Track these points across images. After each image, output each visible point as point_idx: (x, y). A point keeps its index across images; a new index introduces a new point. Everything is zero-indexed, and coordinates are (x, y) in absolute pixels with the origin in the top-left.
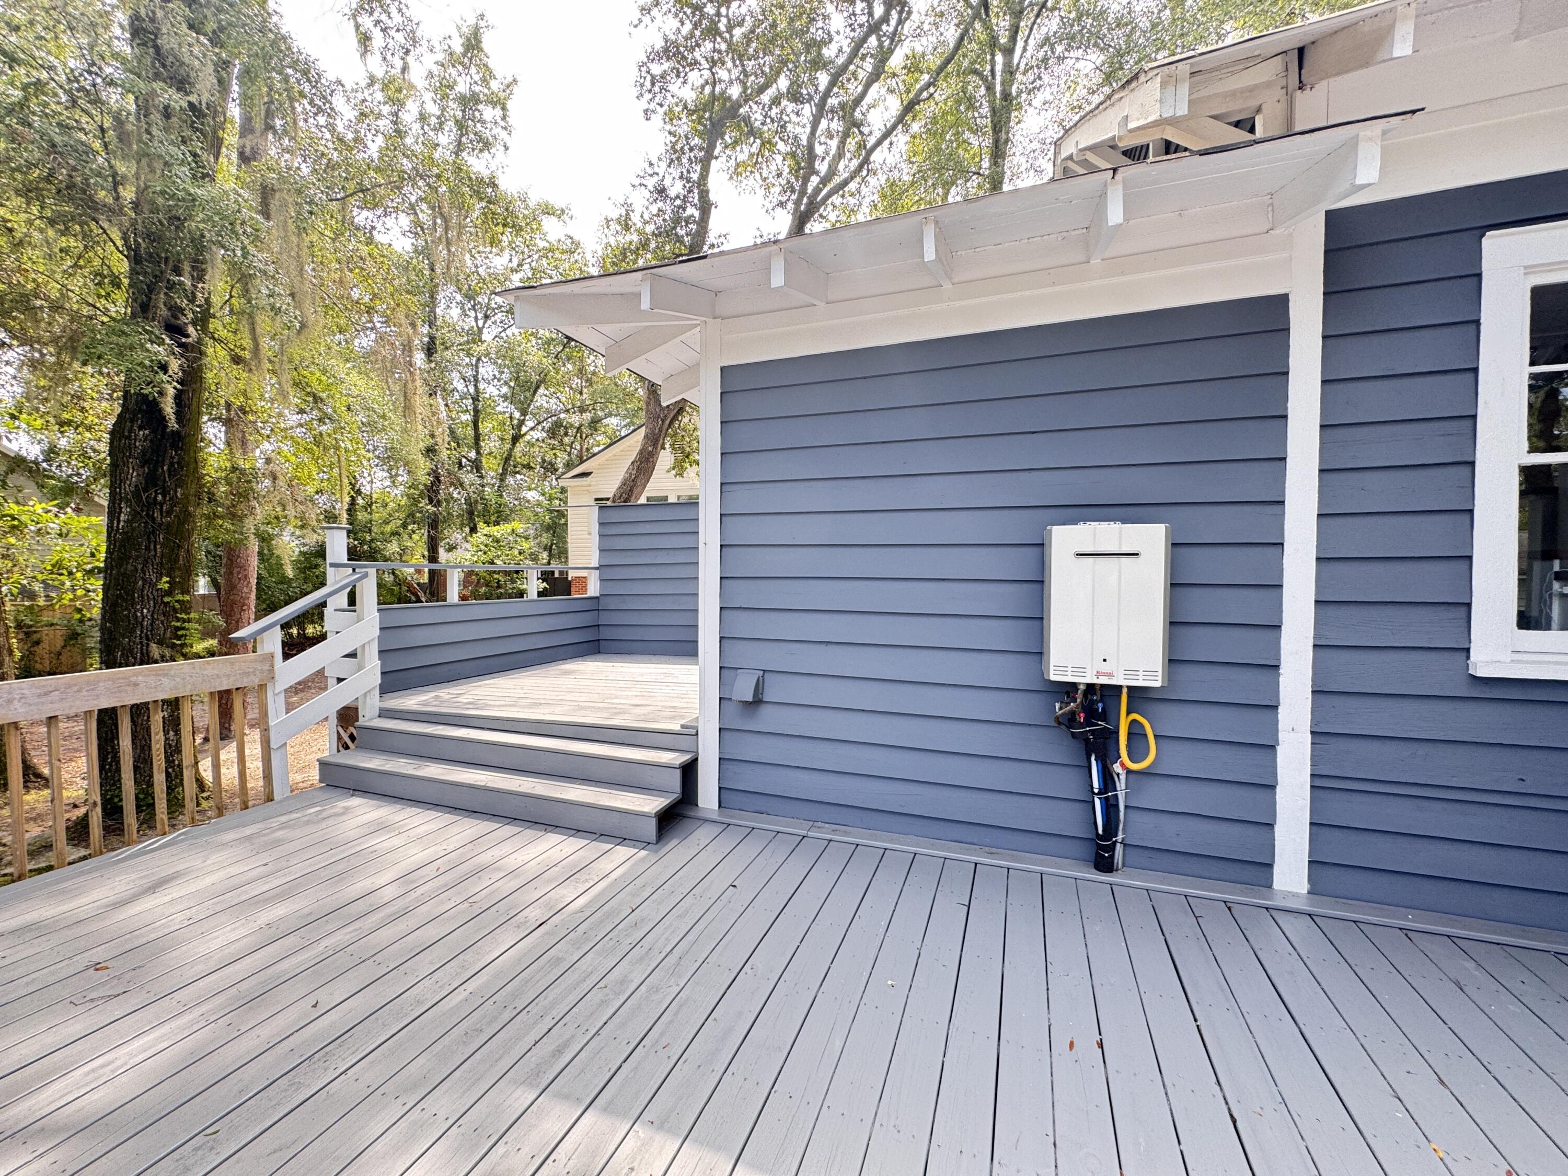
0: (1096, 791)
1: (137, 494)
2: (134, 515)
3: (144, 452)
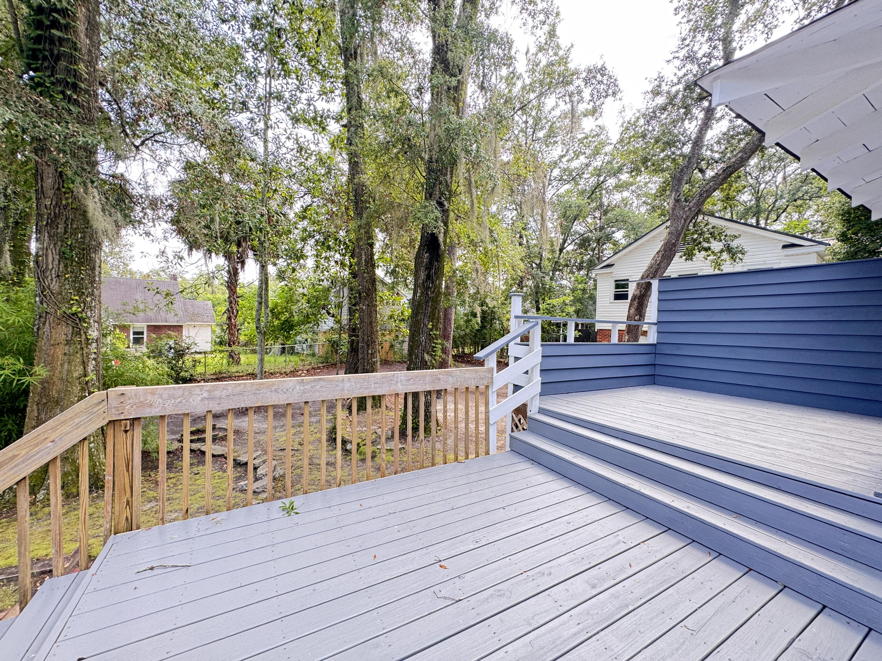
1: (423, 284)
2: (422, 293)
3: (426, 264)
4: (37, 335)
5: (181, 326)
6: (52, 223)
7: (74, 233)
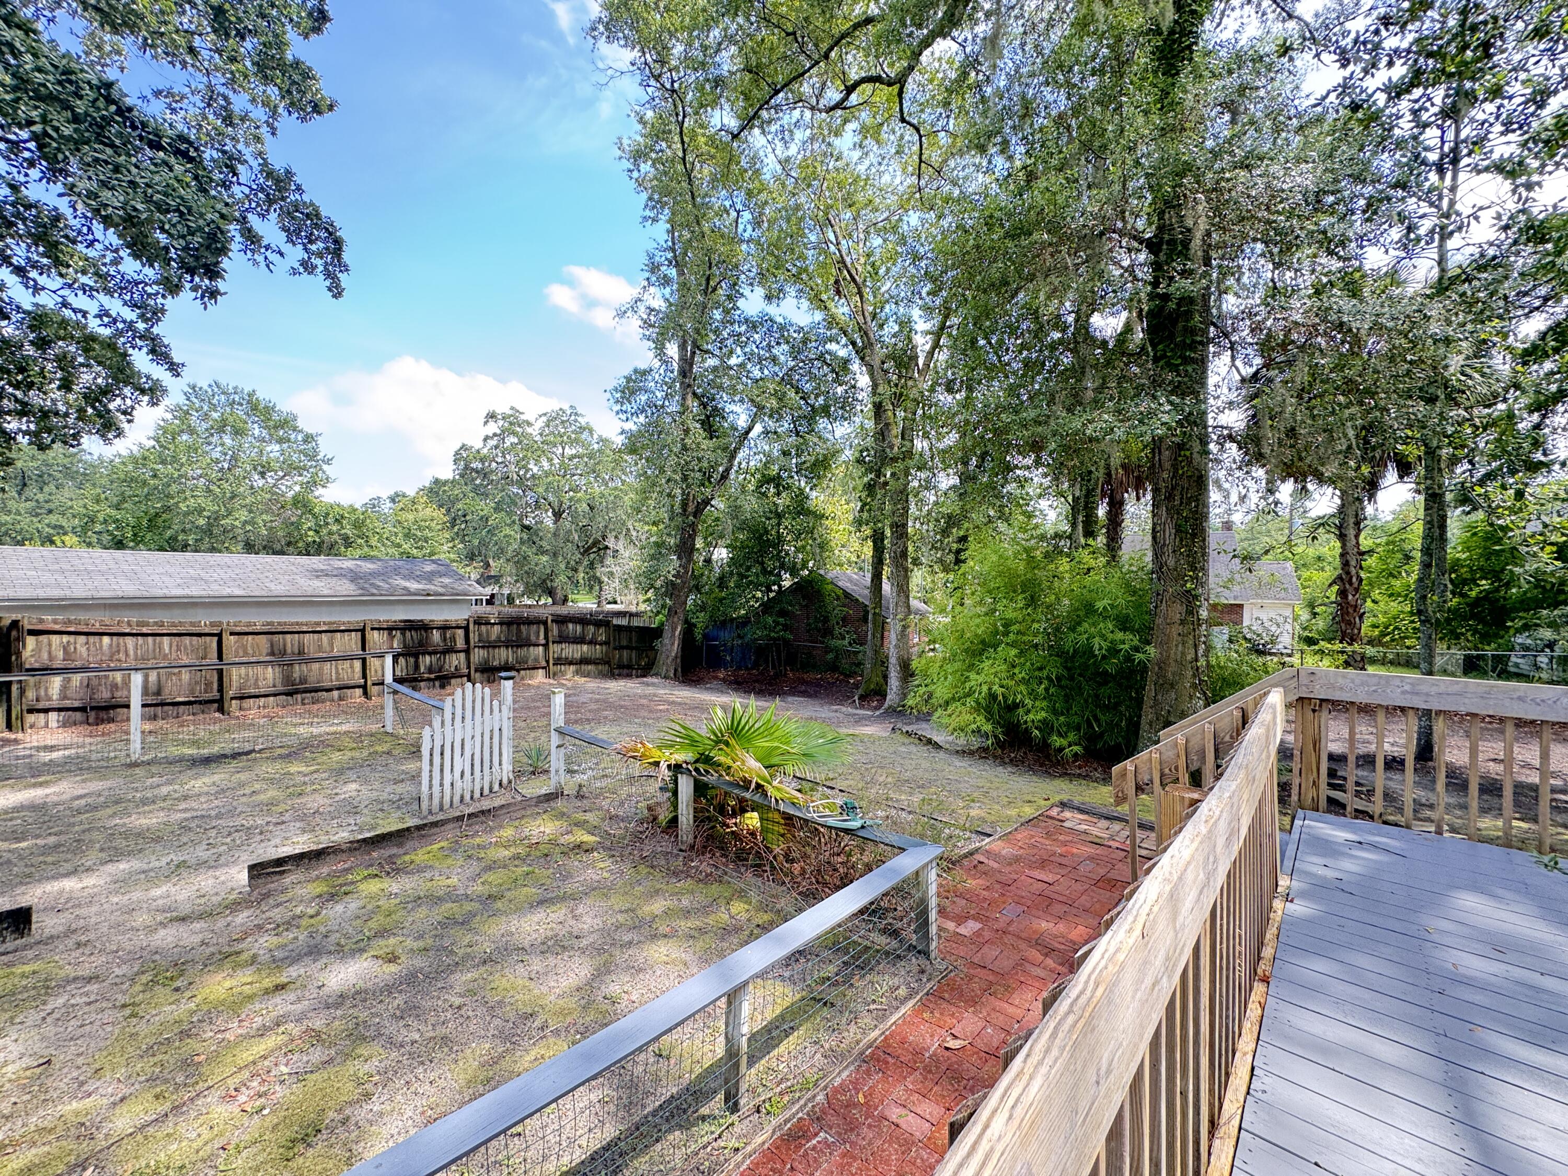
4: (1154, 614)
5: (1241, 606)
6: (1170, 497)
7: (1189, 503)
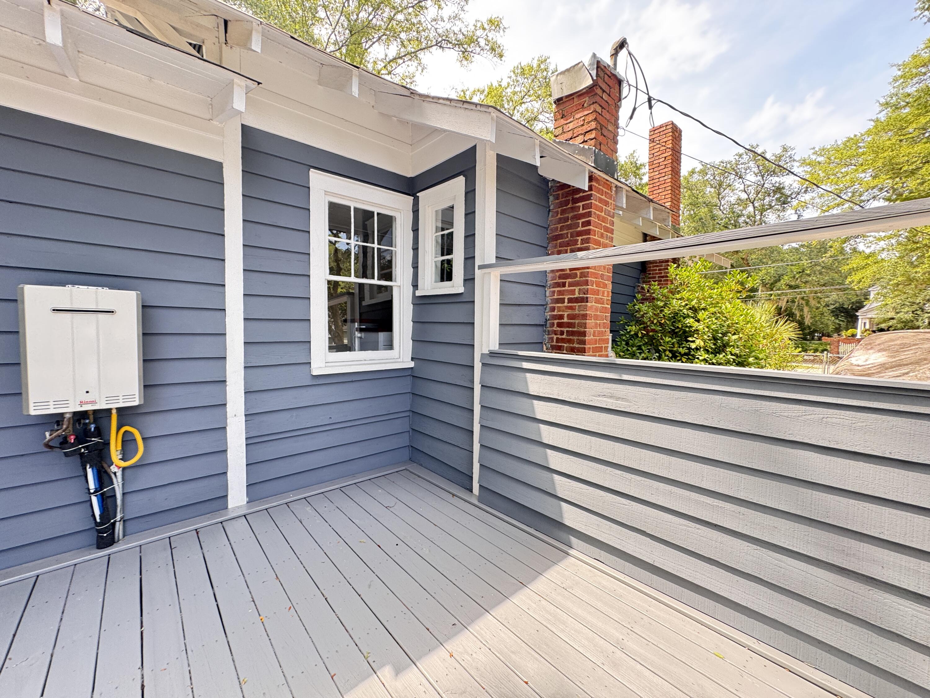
0: (92, 491)
